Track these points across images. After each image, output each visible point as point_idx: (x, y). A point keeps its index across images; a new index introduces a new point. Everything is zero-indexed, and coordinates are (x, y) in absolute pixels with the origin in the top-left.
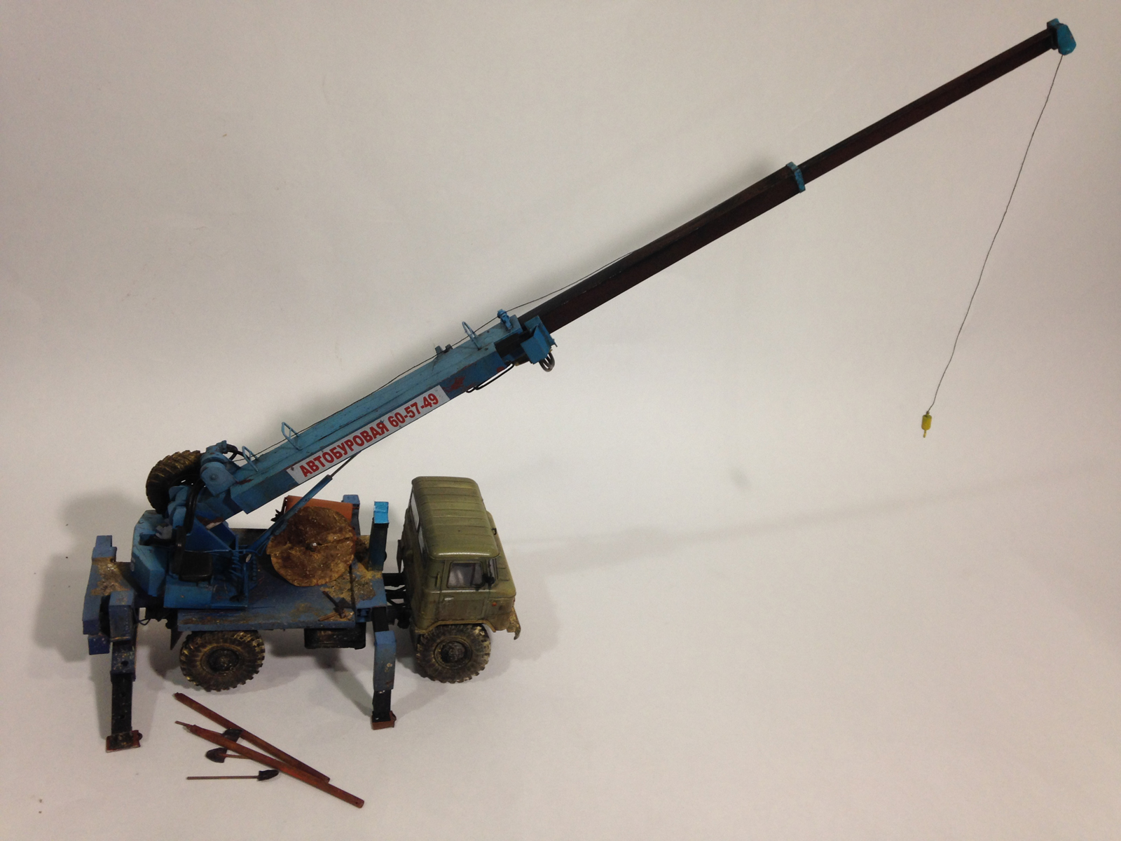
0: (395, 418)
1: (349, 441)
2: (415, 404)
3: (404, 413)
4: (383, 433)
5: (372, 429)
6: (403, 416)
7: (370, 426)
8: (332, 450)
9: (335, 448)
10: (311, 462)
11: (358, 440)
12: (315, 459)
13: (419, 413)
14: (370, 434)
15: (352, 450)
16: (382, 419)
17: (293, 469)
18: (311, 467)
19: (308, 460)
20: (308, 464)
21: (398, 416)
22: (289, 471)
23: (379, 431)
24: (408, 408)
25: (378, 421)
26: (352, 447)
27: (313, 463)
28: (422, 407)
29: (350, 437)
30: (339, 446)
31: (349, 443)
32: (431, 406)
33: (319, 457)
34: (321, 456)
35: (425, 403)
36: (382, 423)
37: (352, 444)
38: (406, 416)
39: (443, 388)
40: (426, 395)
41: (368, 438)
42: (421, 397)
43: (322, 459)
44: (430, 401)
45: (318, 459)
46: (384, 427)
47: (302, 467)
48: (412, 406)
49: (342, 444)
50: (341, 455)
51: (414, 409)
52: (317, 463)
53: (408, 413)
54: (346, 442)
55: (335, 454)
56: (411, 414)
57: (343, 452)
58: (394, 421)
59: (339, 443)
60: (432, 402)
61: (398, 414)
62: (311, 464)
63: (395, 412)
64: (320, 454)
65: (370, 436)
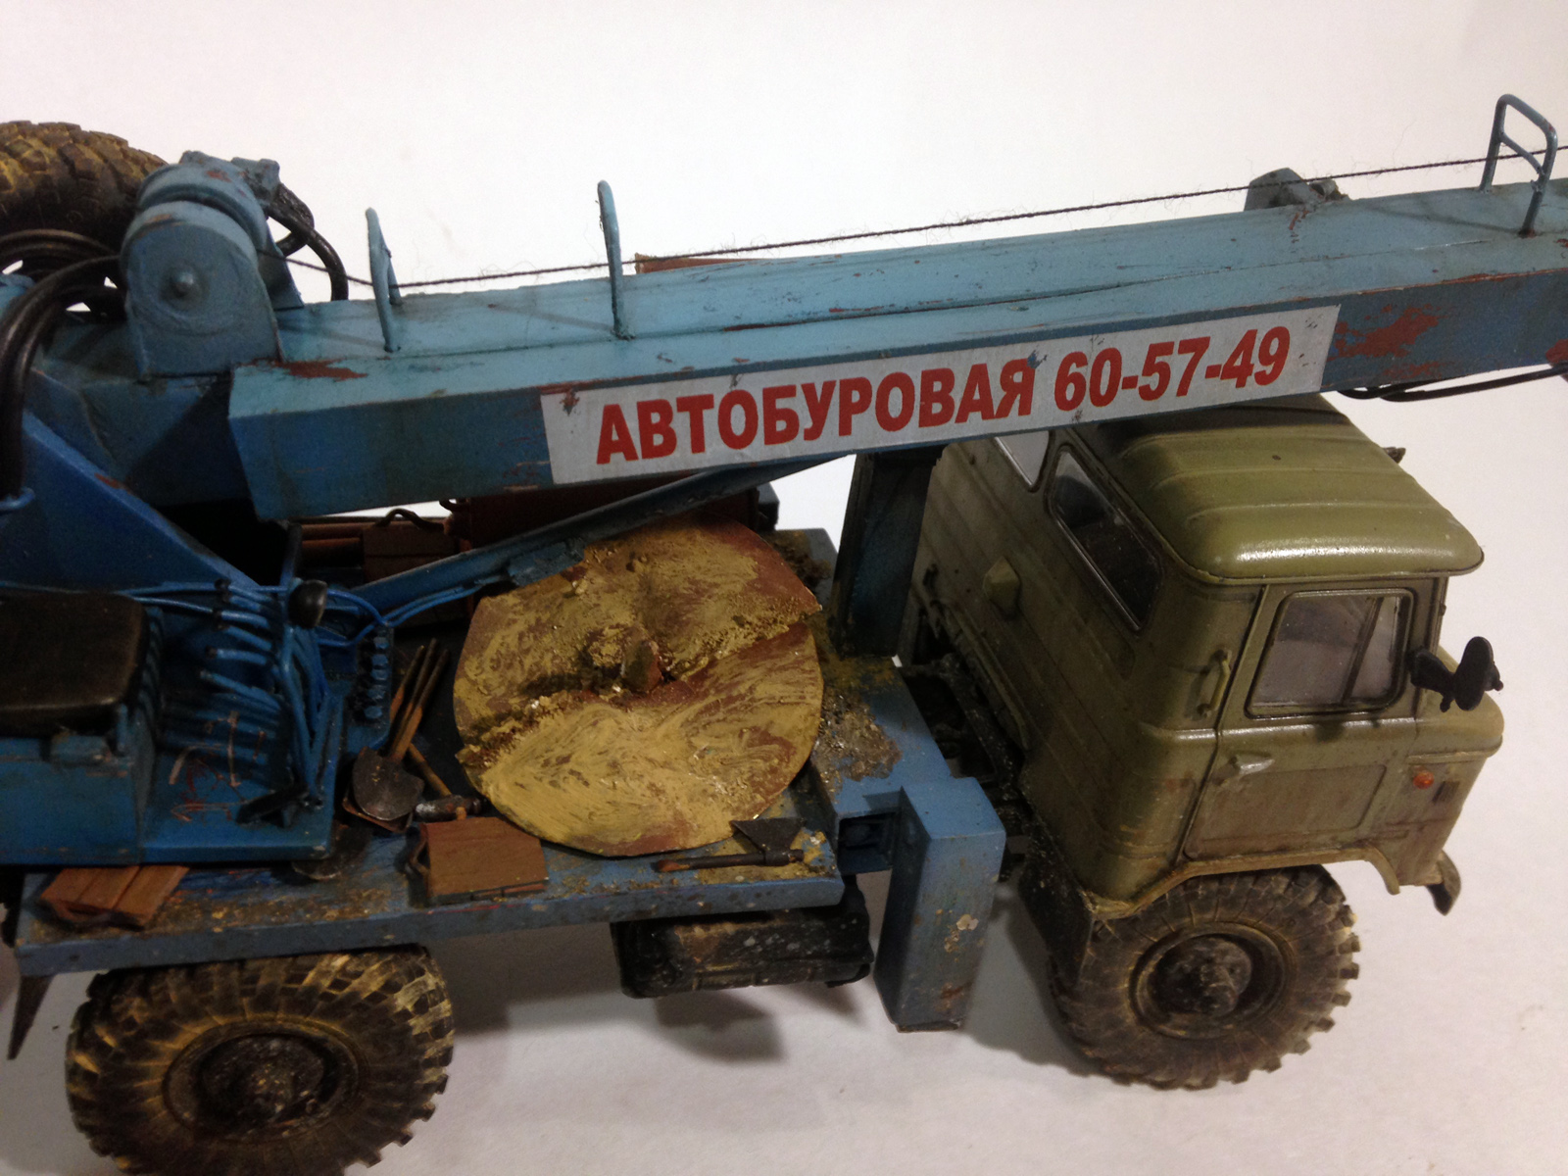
0: (1086, 372)
1: (862, 385)
2: (1198, 347)
3: (1133, 366)
4: (1004, 411)
5: (979, 374)
6: (1125, 373)
7: (978, 356)
8: (771, 395)
9: (789, 392)
10: (662, 407)
11: (896, 397)
12: (685, 404)
13: (1183, 390)
14: (957, 395)
15: (845, 429)
16: (1042, 348)
17: (569, 405)
18: (646, 430)
19: (653, 393)
20: (644, 409)
21: (1107, 367)
22: (551, 405)
23: (997, 394)
24: (1166, 348)
25: (1021, 352)
26: (855, 419)
27: (667, 415)
28: (1212, 372)
29: (875, 373)
30: (809, 389)
31: (856, 397)
32: (1241, 384)
33: (706, 401)
34: (717, 402)
35: (1234, 356)
36: (1028, 366)
37: (862, 407)
38: (1131, 382)
39: (1341, 328)
40: (1263, 324)
41: (937, 408)
42: (1238, 327)
43: (711, 418)
44: (1255, 359)
45: (695, 406)
46: (1026, 389)
47: (613, 415)
48: (1186, 346)
49: (828, 387)
50: (789, 435)
51: (1178, 363)
52: (681, 423)
53: (1149, 368)
54: (848, 385)
55: (772, 414)
56: (1153, 381)
57: (806, 422)
58: (1078, 379)
59: (817, 376)
60: (1258, 367)
61: (1113, 356)
62: (655, 418)
63: (1110, 341)
64: (719, 388)
65: (948, 404)
